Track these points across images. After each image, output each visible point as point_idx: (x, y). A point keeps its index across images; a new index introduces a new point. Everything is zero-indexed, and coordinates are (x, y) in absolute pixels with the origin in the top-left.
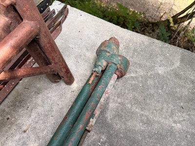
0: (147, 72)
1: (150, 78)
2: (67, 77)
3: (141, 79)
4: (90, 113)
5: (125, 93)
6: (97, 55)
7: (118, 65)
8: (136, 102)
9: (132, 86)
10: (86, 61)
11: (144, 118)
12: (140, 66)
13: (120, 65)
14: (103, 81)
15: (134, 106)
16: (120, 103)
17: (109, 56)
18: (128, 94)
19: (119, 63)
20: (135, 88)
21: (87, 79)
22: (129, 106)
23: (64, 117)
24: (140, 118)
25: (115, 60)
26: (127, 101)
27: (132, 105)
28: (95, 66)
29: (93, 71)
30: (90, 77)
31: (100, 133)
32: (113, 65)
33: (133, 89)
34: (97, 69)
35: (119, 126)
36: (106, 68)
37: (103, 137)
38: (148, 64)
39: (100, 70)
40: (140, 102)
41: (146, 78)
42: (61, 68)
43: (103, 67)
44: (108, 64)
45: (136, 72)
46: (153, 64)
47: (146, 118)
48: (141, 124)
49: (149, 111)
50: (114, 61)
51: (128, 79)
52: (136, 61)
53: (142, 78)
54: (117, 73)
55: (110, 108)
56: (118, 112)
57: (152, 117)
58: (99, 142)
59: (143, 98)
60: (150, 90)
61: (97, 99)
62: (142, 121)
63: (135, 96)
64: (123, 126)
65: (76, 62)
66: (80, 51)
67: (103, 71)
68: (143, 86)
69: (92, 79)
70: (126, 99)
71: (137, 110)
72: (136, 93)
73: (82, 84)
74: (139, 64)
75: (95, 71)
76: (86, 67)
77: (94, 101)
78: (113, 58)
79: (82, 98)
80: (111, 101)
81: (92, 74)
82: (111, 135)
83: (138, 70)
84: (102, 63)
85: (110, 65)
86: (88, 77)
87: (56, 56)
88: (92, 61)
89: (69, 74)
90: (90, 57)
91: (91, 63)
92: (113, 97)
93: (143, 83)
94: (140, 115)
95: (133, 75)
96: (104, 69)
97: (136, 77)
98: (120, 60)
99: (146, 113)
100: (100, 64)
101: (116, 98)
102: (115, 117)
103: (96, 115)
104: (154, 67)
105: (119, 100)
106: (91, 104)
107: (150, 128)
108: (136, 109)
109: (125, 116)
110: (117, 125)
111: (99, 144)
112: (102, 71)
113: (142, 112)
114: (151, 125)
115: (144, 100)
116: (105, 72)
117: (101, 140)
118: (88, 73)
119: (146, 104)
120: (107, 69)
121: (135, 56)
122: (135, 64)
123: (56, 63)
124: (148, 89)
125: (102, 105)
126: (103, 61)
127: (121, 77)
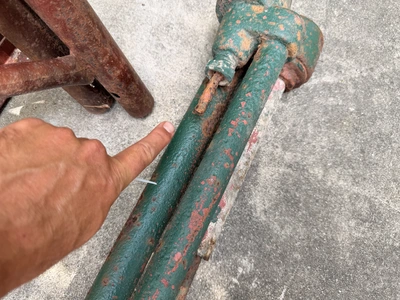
0: (372, 69)
1: (379, 86)
2: (130, 95)
3: (352, 91)
4: (206, 211)
5: (305, 135)
6: (220, 19)
7: (293, 45)
8: (340, 160)
9: (326, 113)
10: (185, 43)
11: (363, 207)
12: (350, 49)
13: (299, 44)
14: (243, 105)
15: (331, 171)
16: (290, 166)
17: (260, 16)
18: (314, 137)
19: (296, 39)
20: (334, 119)
21: (191, 98)
22: (318, 172)
23: (131, 209)
24: (349, 206)
25: (282, 28)
26: (311, 159)
27: (326, 169)
28: (216, 52)
29: (207, 70)
30: (201, 91)
31: (235, 251)
32: (278, 46)
33: (330, 121)
34: (220, 65)
35: (288, 231)
36: (251, 60)
37: (245, 262)
38: (374, 43)
39: (233, 67)
40: (349, 160)
41: (367, 87)
42: (102, 65)
43: (241, 54)
44: (258, 42)
45: (339, 68)
46: (387, 44)
47: (367, 206)
48: (353, 223)
49: (376, 183)
50: (281, 31)
51: (314, 90)
52: (338, 36)
53: (355, 86)
54: (286, 74)
55: (261, 180)
56: (287, 191)
57: (384, 202)
58: (235, 276)
59: (357, 147)
60: (379, 122)
61: (227, 165)
62: (356, 214)
63: (336, 143)
64: (302, 231)
65: (156, 46)
66: (165, 12)
67: (242, 71)
68: (358, 111)
69: (206, 96)
70: (310, 153)
71: (341, 183)
72: (339, 132)
73: (177, 113)
74: (347, 44)
75: (214, 72)
76: (187, 61)
77: (216, 171)
78: (277, 20)
79: (180, 159)
80: (265, 159)
81: (206, 82)
82: (267, 256)
83: (344, 64)
84: (237, 41)
85: (265, 46)
86: (194, 92)
87: (76, 22)
88: (203, 41)
89: (134, 86)
90: (198, 28)
91: (202, 47)
92: (270, 149)
93: (358, 102)
94: (350, 197)
95: (328, 79)
96: (244, 62)
97: (338, 85)
98: (300, 28)
99: (368, 190)
100: (230, 44)
101: (279, 150)
102: (277, 205)
103: (224, 210)
104: (390, 50)
105: (288, 157)
106: (208, 180)
107: (378, 233)
108: (338, 180)
109: (306, 203)
110: (282, 228)
111: (235, 280)
112: (237, 69)
113: (356, 189)
114: (383, 225)
115: (363, 151)
116: (250, 71)
117: (240, 270)
118: (195, 81)
119: (368, 165)
120: (256, 60)
121: (334, 20)
122: (336, 44)
123: (81, 49)
124: (373, 119)
125: (240, 178)
126: (242, 33)
127: (298, 85)
